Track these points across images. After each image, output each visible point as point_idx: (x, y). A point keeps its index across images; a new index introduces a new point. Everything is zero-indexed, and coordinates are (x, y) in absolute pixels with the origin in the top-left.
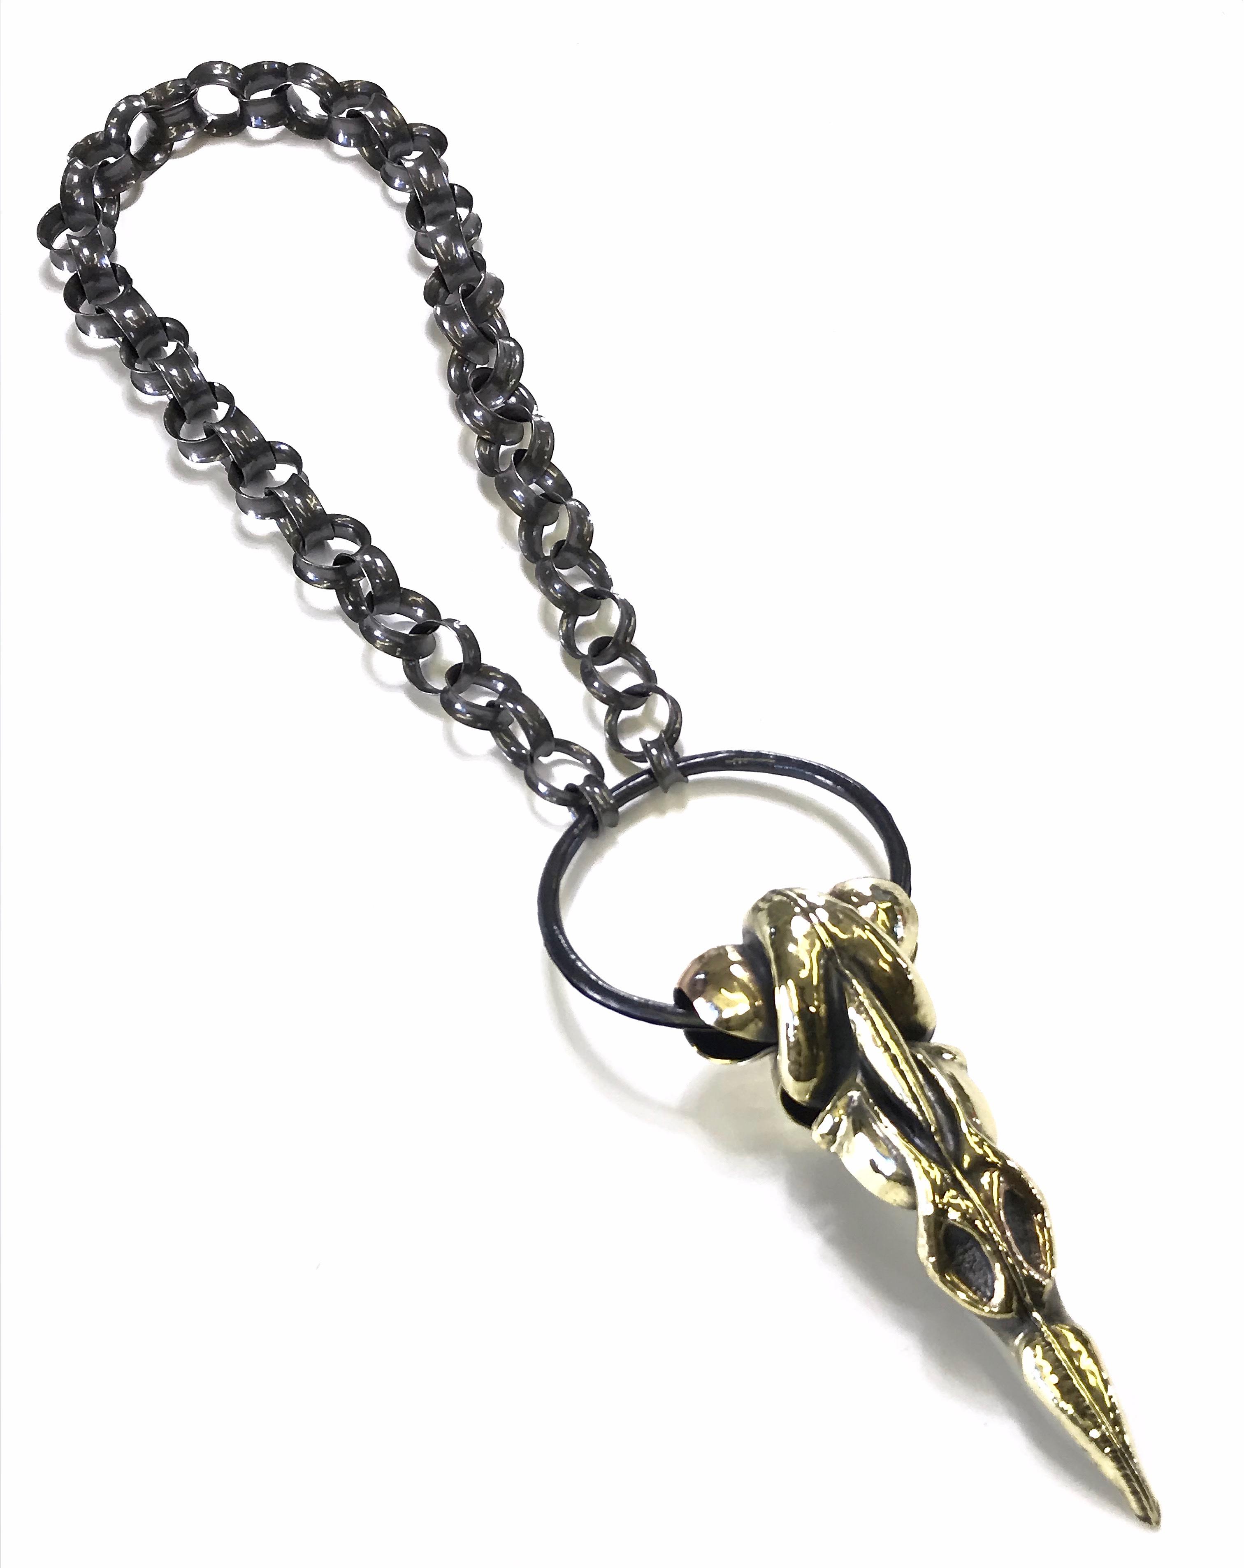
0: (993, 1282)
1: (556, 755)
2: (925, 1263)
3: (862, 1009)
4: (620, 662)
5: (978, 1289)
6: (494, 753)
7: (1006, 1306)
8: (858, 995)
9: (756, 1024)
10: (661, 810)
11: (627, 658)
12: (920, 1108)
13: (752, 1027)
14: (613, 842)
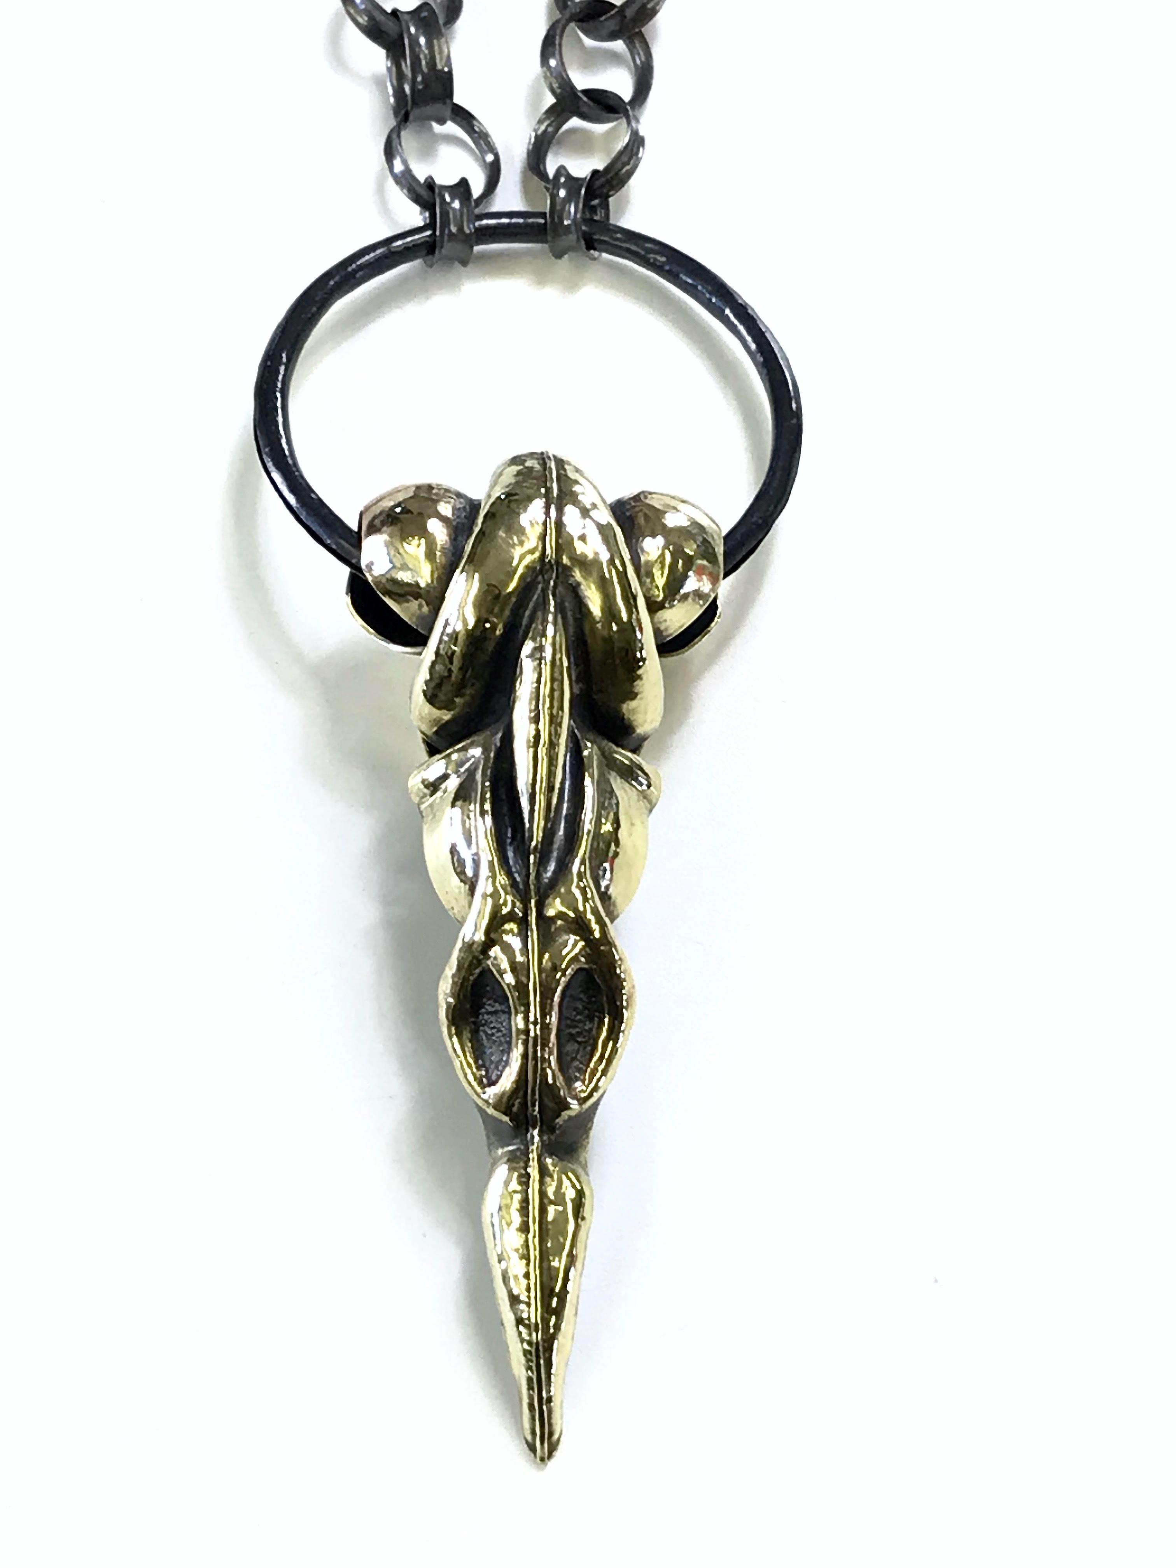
0: (504, 1067)
1: (451, 128)
2: (441, 997)
3: (538, 656)
4: (619, 45)
5: (483, 1066)
6: (379, 82)
7: (505, 1104)
8: (544, 635)
9: (420, 606)
10: (541, 279)
11: (630, 44)
12: (532, 811)
13: (414, 604)
14: (454, 286)
